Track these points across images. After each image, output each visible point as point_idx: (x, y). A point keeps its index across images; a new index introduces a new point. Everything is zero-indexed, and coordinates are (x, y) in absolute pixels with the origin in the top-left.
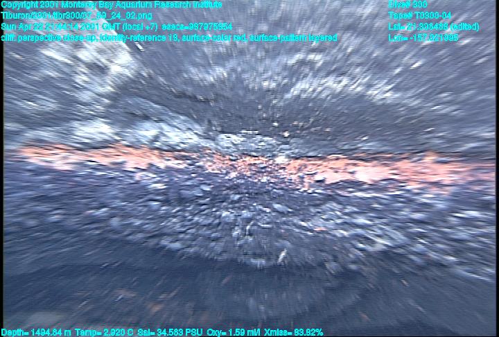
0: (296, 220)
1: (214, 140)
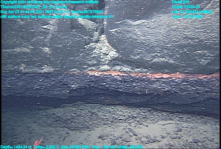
0: (150, 85)
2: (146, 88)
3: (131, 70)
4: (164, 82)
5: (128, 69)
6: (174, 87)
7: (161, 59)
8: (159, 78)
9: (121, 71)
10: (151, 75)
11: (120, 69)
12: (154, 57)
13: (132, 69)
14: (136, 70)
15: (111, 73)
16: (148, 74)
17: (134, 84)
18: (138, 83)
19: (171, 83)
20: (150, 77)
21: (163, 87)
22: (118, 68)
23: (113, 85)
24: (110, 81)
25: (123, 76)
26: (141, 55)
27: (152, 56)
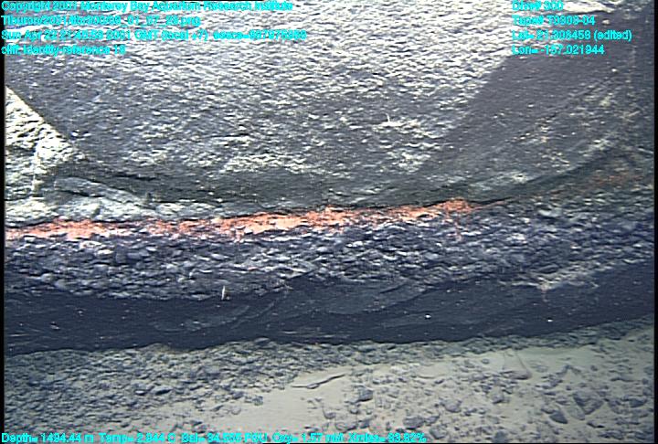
1: (154, 209)
2: (220, 277)
3: (145, 213)
4: (284, 248)
5: (129, 206)
6: (324, 262)
7: (256, 158)
8: (262, 234)
9: (99, 217)
10: (232, 226)
11: (97, 212)
12: (226, 152)
13: (149, 208)
14: (165, 209)
15: (61, 232)
16: (216, 221)
17: (169, 266)
18: (186, 259)
19: (310, 246)
20: (227, 232)
21: (281, 265)
22: (87, 206)
23: (84, 278)
24: (66, 262)
25: (114, 238)
26: (169, 146)
27: (218, 148)
